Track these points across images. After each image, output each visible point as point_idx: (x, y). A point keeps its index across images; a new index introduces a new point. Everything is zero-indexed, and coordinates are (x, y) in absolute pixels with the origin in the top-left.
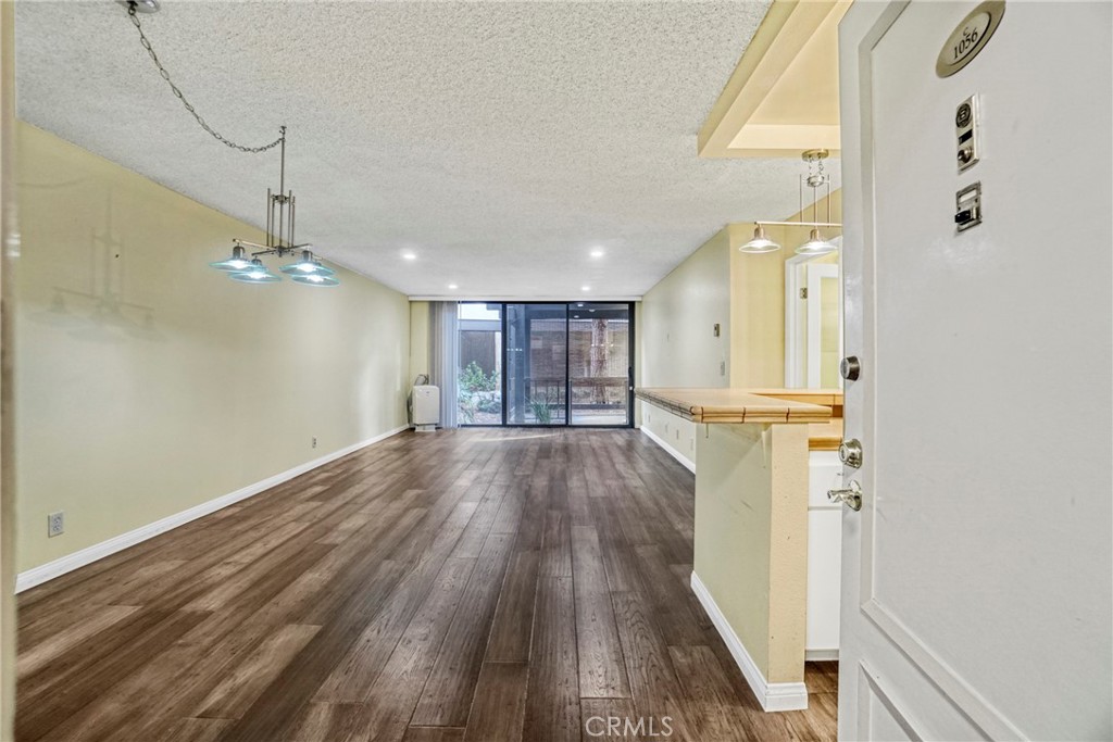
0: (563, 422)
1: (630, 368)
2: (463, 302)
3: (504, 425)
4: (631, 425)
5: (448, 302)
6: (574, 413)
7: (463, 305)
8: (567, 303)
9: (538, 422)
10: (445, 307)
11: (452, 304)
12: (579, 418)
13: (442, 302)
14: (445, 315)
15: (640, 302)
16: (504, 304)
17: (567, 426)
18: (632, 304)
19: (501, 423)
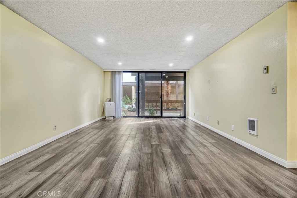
0: (160, 115)
1: (184, 96)
2: (124, 72)
3: (139, 117)
4: (185, 117)
5: (118, 71)
6: (164, 111)
7: (124, 73)
8: (161, 72)
9: (150, 115)
10: (117, 73)
11: (120, 72)
12: (165, 114)
13: (116, 71)
14: (117, 76)
15: (188, 72)
16: (139, 72)
17: (161, 117)
18: (185, 73)
19: (137, 116)
